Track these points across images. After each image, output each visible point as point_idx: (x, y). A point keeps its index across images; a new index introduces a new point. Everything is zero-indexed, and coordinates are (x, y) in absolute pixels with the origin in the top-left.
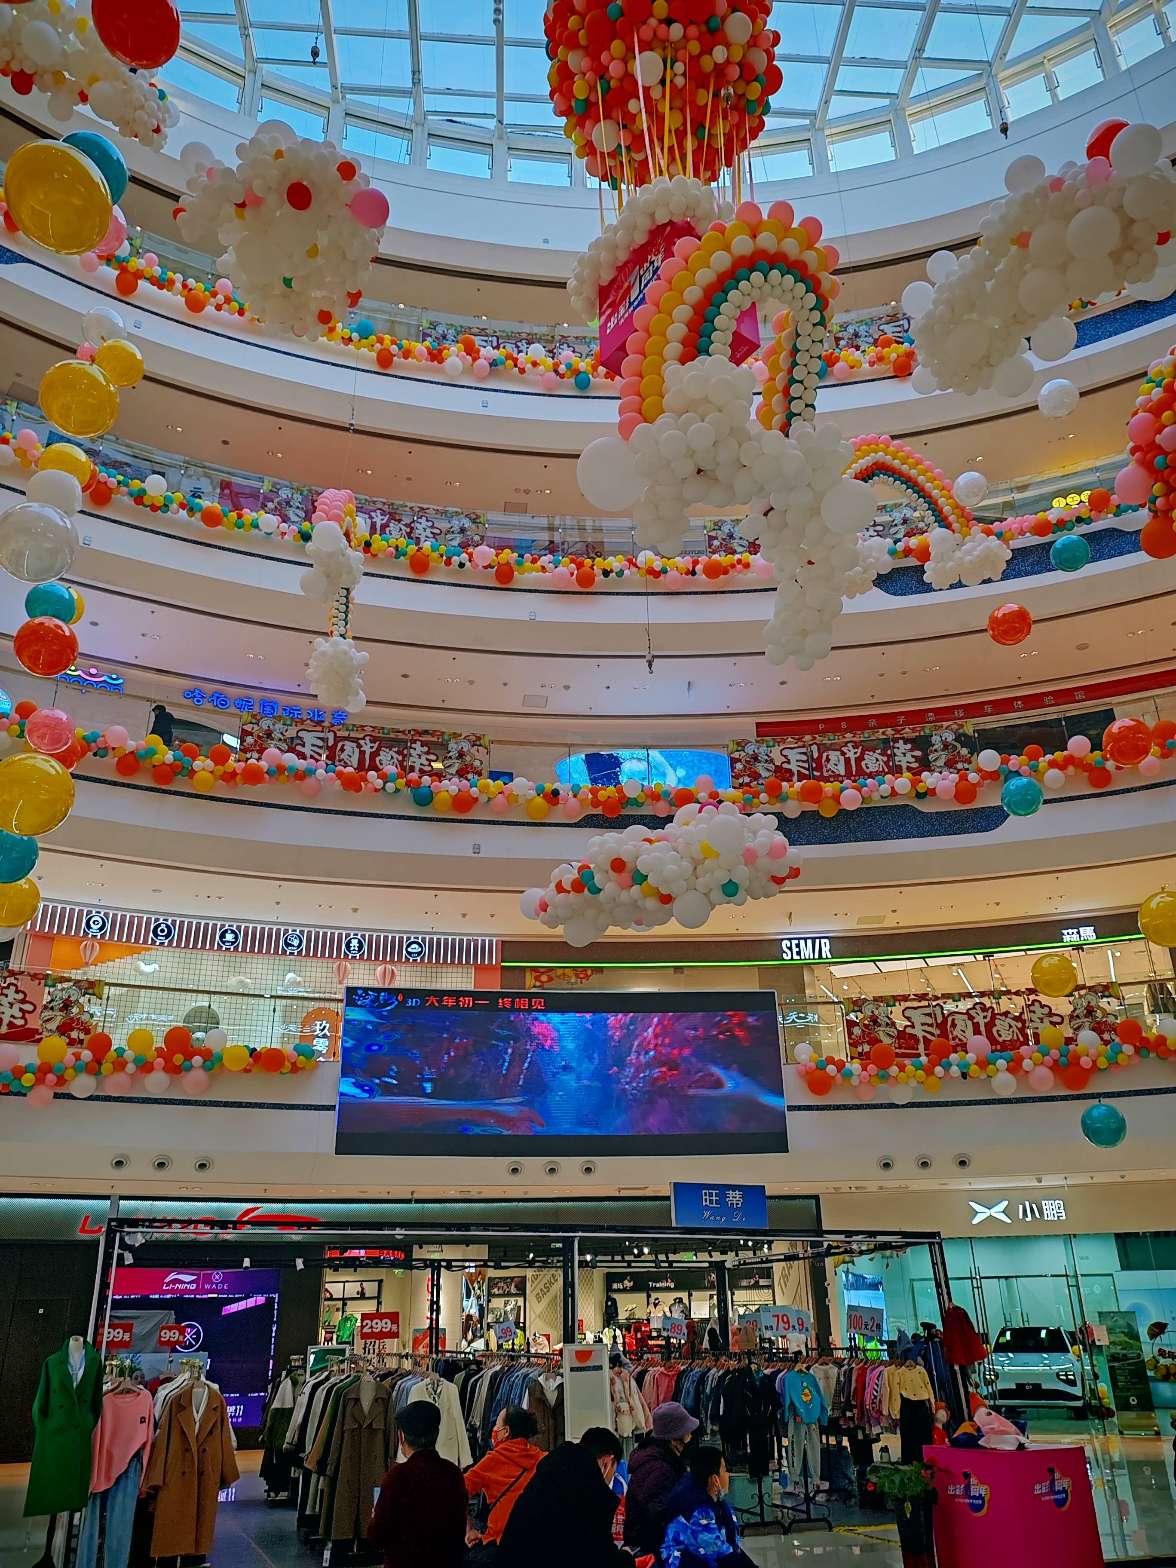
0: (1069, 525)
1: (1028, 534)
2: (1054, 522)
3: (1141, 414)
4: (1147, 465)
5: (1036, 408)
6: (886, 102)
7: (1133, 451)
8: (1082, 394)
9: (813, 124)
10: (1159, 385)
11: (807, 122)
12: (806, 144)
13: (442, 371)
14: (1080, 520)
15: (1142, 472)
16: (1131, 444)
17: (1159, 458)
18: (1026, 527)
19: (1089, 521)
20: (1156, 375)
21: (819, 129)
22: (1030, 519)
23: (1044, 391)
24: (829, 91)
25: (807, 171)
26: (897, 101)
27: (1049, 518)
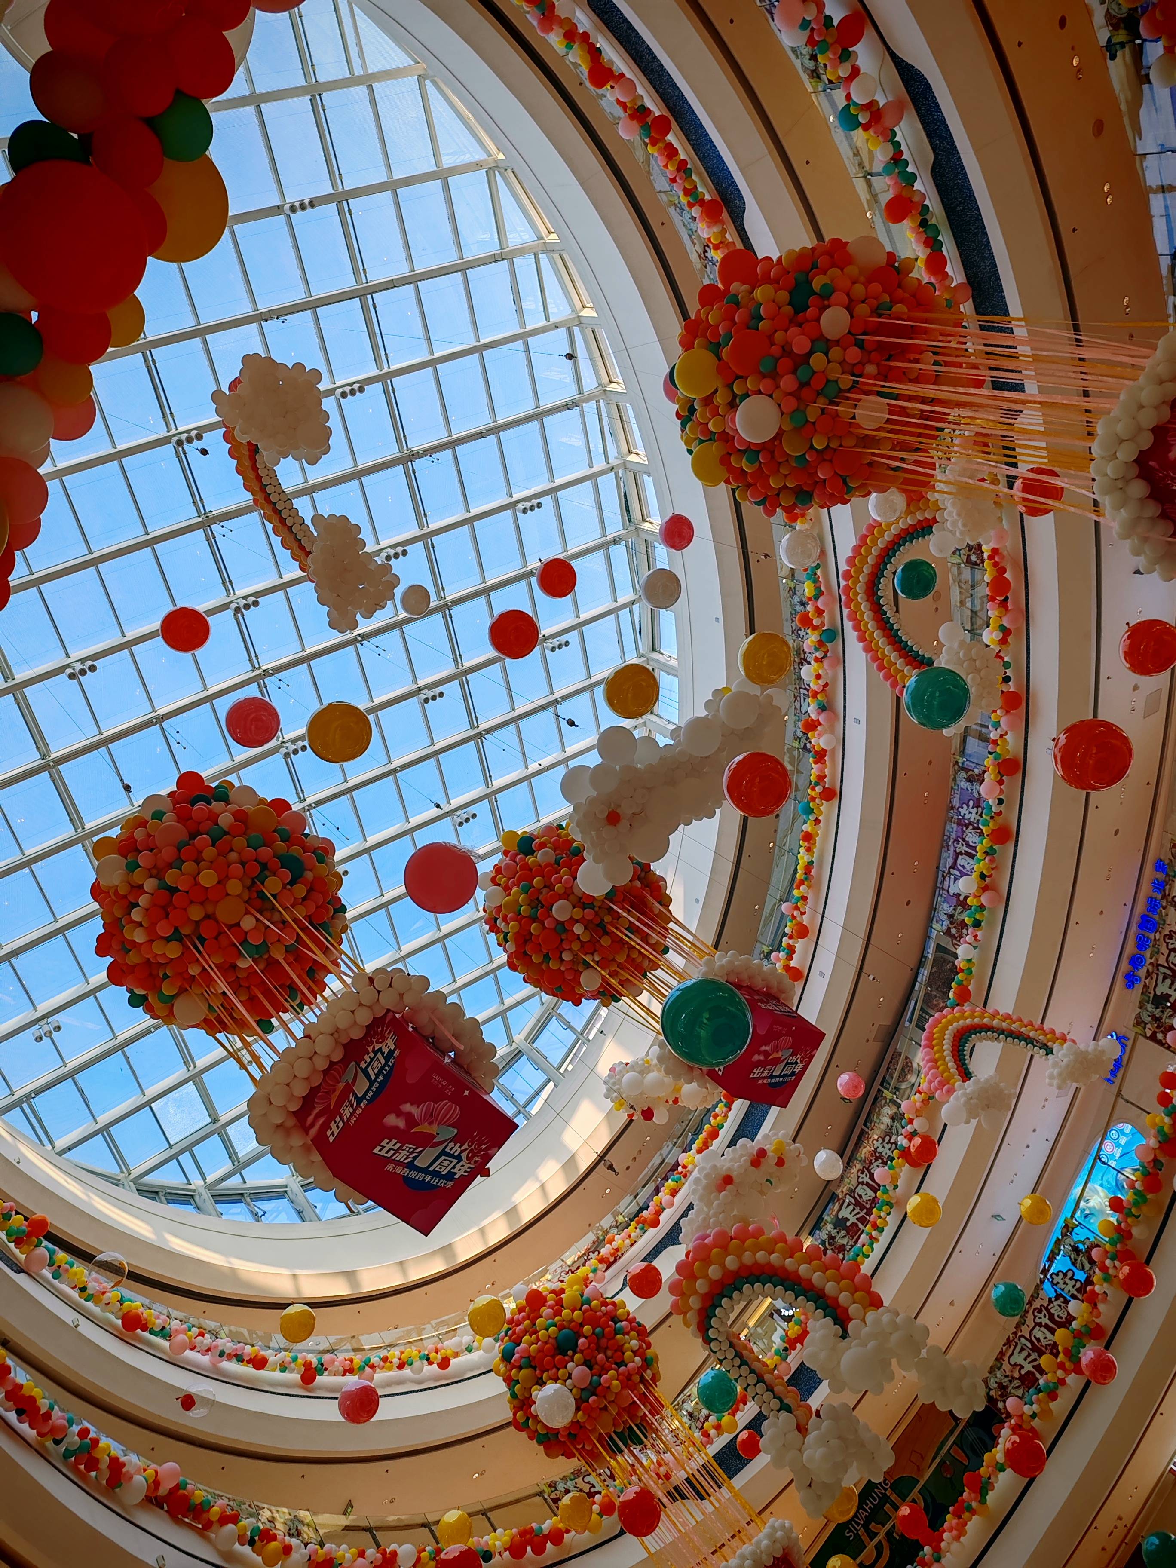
13: (833, 750)
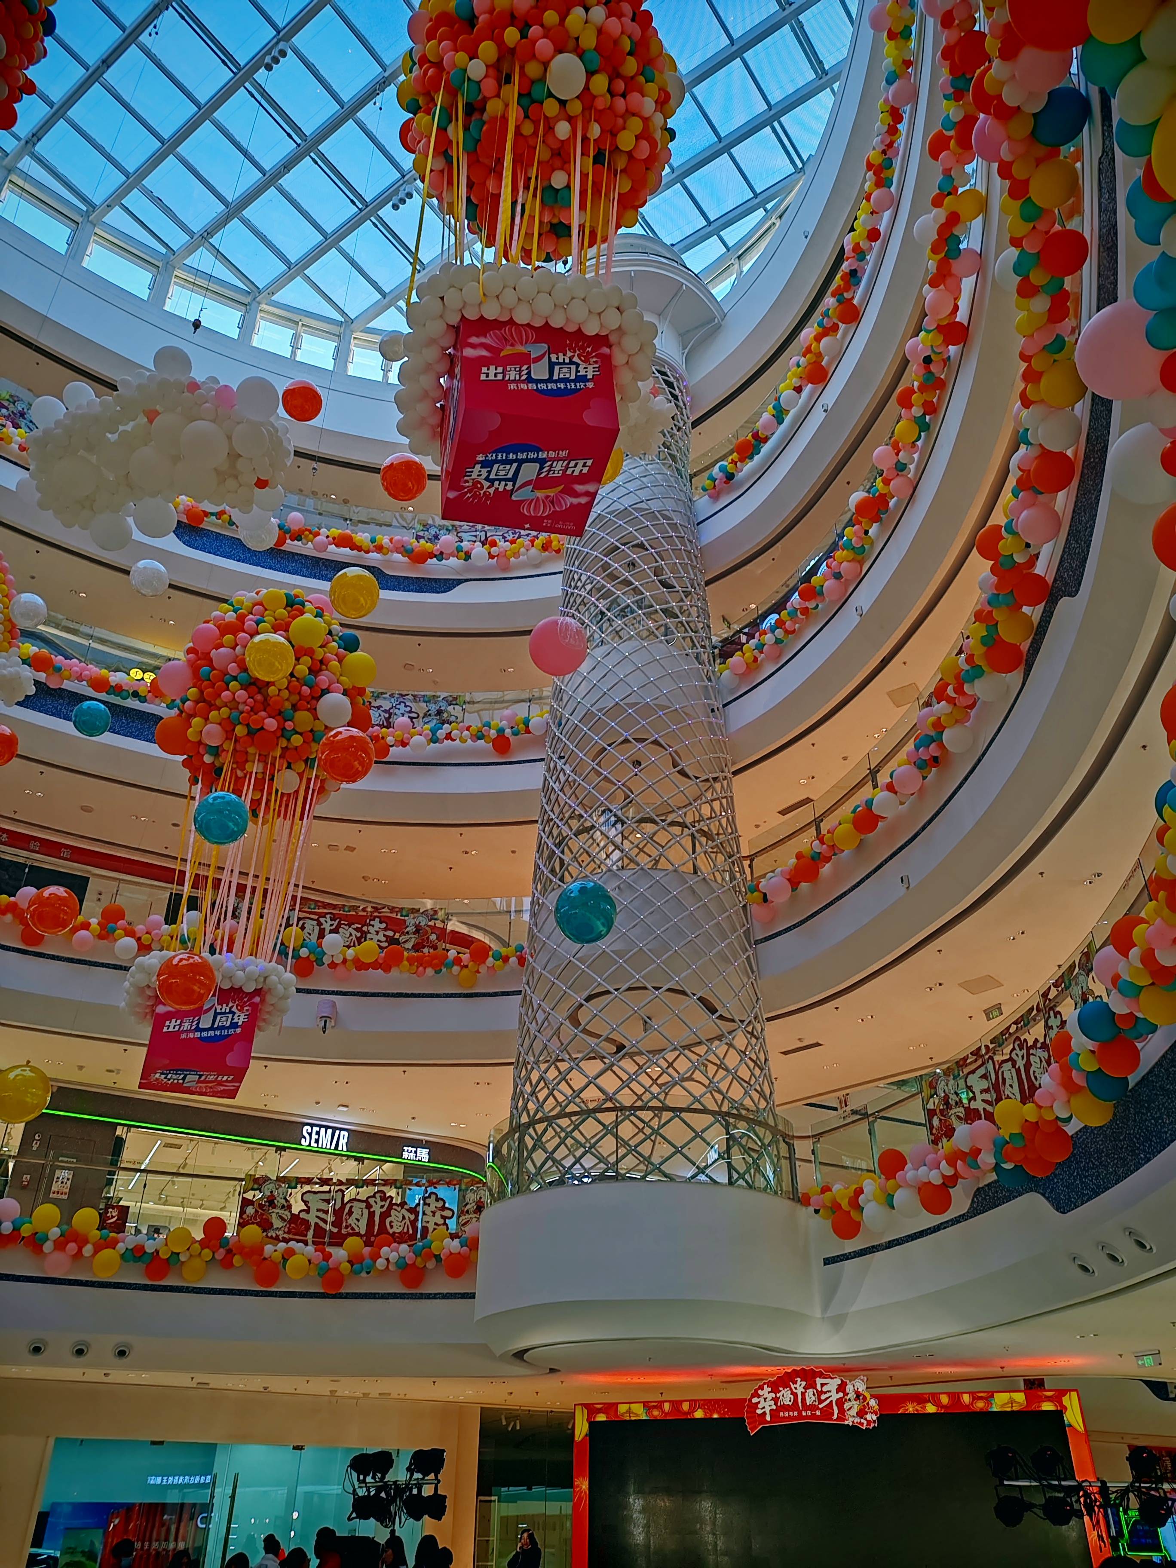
0: (124, 693)
1: (84, 683)
2: (113, 684)
3: (211, 625)
4: (194, 668)
5: (127, 573)
6: (163, 250)
7: (189, 651)
8: (171, 586)
9: (87, 214)
10: (235, 611)
11: (85, 209)
12: (74, 225)
14: (135, 694)
15: (188, 673)
16: (191, 645)
17: (207, 668)
18: (85, 676)
19: (143, 700)
20: (238, 602)
21: (91, 222)
22: (94, 670)
23: (142, 564)
24: (116, 199)
25: (61, 247)
26: (172, 257)
27: (110, 679)
